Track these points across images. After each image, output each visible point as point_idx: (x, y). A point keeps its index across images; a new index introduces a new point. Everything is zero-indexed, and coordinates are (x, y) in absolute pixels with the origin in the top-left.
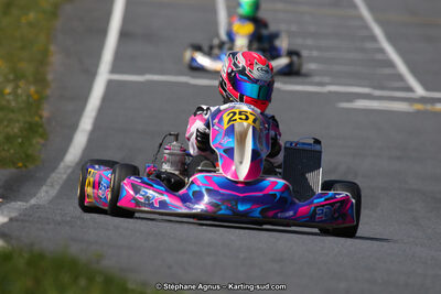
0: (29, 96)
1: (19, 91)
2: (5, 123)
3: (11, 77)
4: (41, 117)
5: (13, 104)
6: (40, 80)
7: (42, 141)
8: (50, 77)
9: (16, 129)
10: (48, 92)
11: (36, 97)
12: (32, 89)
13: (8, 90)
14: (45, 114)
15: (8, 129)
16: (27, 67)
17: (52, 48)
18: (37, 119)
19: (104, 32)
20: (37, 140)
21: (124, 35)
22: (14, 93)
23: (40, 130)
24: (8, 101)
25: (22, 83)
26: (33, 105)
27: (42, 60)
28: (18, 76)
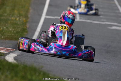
0: (23, 21)
1: (21, 20)
2: (16, 28)
3: (19, 15)
4: (26, 27)
5: (19, 23)
6: (26, 17)
7: (26, 34)
8: (29, 16)
9: (19, 30)
10: (29, 20)
11: (25, 21)
12: (24, 19)
13: (18, 19)
14: (28, 26)
15: (17, 30)
16: (23, 13)
17: (30, 8)
18: (25, 27)
19: (44, 4)
20: (25, 33)
21: (50, 5)
22: (19, 20)
23: (26, 31)
24: (17, 22)
25: (21, 17)
26: (24, 24)
27: (27, 11)
28: (20, 15)
